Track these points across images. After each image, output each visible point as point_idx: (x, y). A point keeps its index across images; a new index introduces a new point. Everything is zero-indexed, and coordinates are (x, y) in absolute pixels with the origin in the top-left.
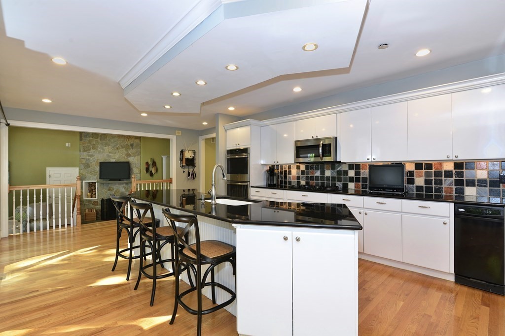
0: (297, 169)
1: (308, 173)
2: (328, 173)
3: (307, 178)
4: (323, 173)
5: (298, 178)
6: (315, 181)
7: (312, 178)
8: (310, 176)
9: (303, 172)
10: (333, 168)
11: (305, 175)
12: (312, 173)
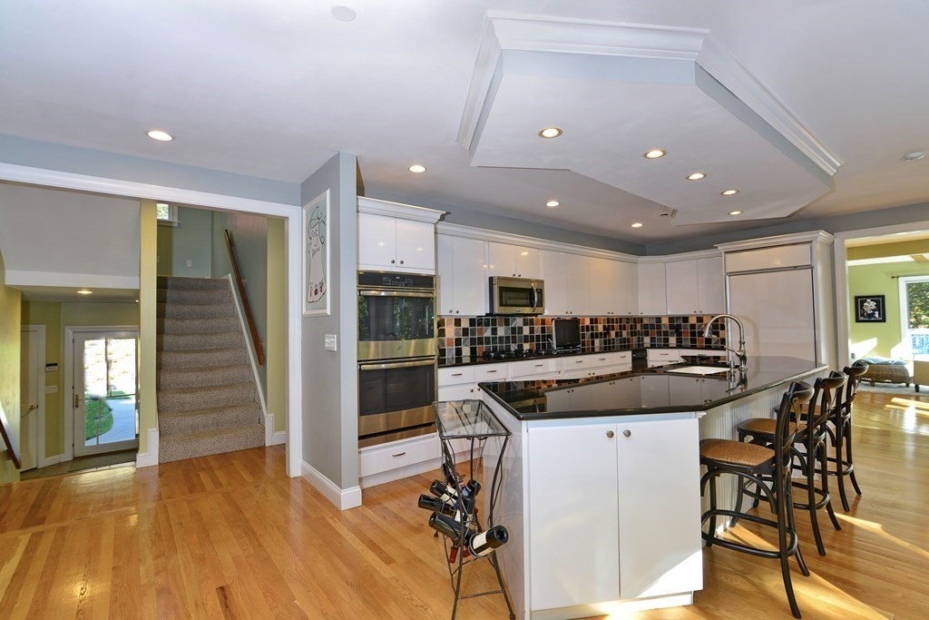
0: (456, 325)
1: (473, 332)
2: (501, 332)
3: (473, 341)
4: (494, 331)
5: (458, 342)
6: (484, 346)
7: (480, 341)
8: (477, 336)
9: (465, 331)
10: (507, 323)
11: (470, 337)
12: (481, 332)
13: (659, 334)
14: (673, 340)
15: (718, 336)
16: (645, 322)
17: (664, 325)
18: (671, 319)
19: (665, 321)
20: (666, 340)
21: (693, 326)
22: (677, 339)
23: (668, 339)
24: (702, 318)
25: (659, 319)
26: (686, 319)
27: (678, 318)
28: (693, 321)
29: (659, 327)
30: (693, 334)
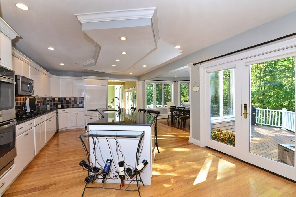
13: (54, 104)
14: (60, 106)
15: (76, 104)
16: (48, 99)
17: (56, 101)
18: (59, 99)
19: (57, 99)
20: (57, 106)
21: (67, 101)
22: (61, 105)
23: (58, 106)
24: (71, 98)
25: (54, 99)
26: (65, 99)
27: (62, 98)
28: (68, 99)
29: (54, 101)
30: (68, 103)
